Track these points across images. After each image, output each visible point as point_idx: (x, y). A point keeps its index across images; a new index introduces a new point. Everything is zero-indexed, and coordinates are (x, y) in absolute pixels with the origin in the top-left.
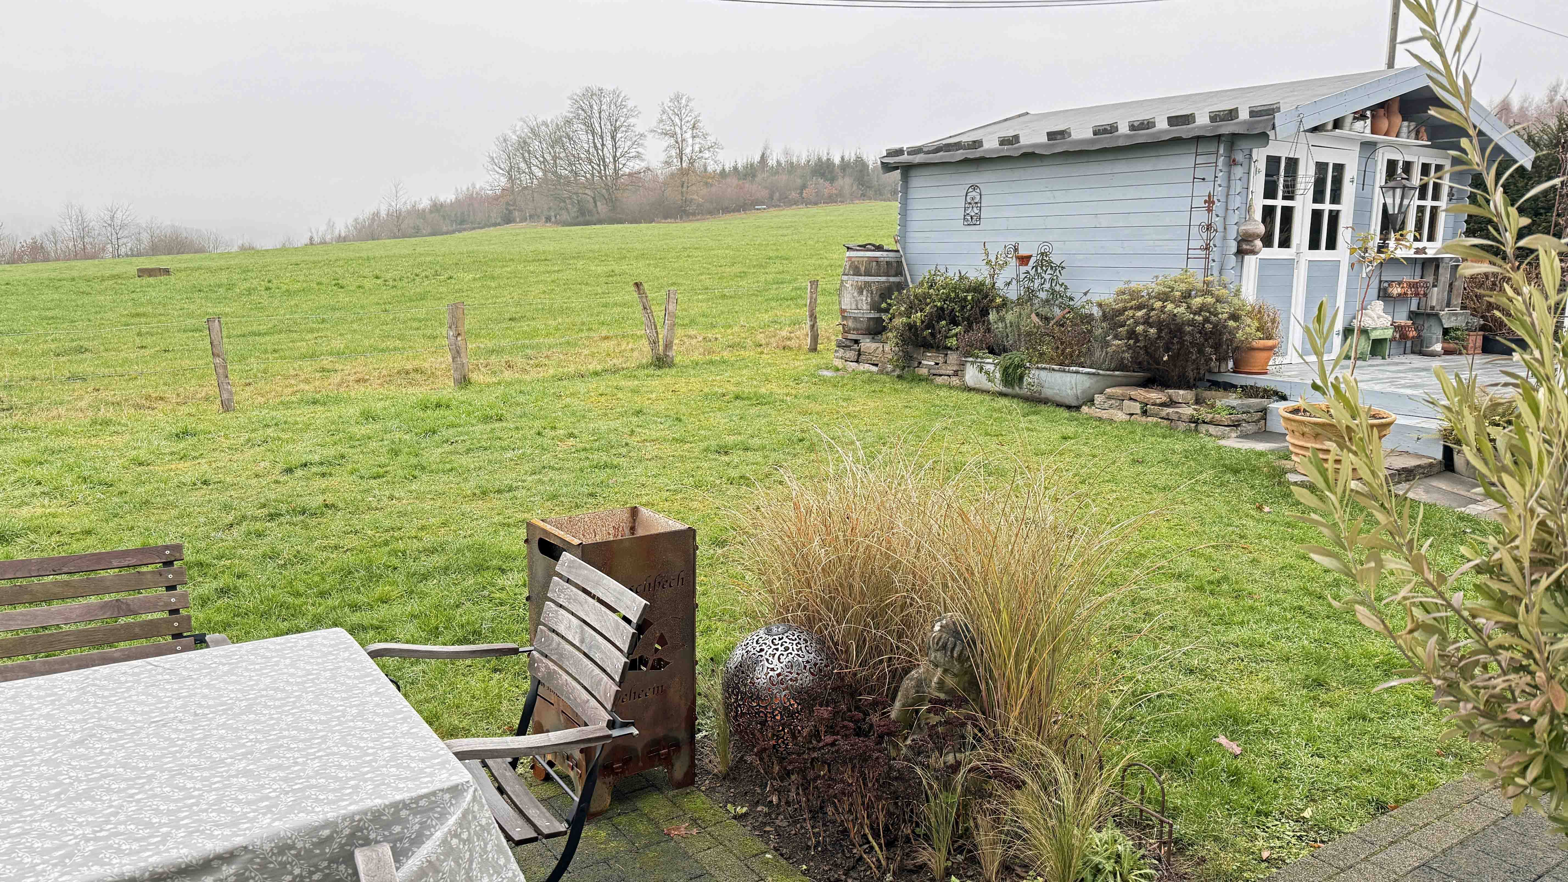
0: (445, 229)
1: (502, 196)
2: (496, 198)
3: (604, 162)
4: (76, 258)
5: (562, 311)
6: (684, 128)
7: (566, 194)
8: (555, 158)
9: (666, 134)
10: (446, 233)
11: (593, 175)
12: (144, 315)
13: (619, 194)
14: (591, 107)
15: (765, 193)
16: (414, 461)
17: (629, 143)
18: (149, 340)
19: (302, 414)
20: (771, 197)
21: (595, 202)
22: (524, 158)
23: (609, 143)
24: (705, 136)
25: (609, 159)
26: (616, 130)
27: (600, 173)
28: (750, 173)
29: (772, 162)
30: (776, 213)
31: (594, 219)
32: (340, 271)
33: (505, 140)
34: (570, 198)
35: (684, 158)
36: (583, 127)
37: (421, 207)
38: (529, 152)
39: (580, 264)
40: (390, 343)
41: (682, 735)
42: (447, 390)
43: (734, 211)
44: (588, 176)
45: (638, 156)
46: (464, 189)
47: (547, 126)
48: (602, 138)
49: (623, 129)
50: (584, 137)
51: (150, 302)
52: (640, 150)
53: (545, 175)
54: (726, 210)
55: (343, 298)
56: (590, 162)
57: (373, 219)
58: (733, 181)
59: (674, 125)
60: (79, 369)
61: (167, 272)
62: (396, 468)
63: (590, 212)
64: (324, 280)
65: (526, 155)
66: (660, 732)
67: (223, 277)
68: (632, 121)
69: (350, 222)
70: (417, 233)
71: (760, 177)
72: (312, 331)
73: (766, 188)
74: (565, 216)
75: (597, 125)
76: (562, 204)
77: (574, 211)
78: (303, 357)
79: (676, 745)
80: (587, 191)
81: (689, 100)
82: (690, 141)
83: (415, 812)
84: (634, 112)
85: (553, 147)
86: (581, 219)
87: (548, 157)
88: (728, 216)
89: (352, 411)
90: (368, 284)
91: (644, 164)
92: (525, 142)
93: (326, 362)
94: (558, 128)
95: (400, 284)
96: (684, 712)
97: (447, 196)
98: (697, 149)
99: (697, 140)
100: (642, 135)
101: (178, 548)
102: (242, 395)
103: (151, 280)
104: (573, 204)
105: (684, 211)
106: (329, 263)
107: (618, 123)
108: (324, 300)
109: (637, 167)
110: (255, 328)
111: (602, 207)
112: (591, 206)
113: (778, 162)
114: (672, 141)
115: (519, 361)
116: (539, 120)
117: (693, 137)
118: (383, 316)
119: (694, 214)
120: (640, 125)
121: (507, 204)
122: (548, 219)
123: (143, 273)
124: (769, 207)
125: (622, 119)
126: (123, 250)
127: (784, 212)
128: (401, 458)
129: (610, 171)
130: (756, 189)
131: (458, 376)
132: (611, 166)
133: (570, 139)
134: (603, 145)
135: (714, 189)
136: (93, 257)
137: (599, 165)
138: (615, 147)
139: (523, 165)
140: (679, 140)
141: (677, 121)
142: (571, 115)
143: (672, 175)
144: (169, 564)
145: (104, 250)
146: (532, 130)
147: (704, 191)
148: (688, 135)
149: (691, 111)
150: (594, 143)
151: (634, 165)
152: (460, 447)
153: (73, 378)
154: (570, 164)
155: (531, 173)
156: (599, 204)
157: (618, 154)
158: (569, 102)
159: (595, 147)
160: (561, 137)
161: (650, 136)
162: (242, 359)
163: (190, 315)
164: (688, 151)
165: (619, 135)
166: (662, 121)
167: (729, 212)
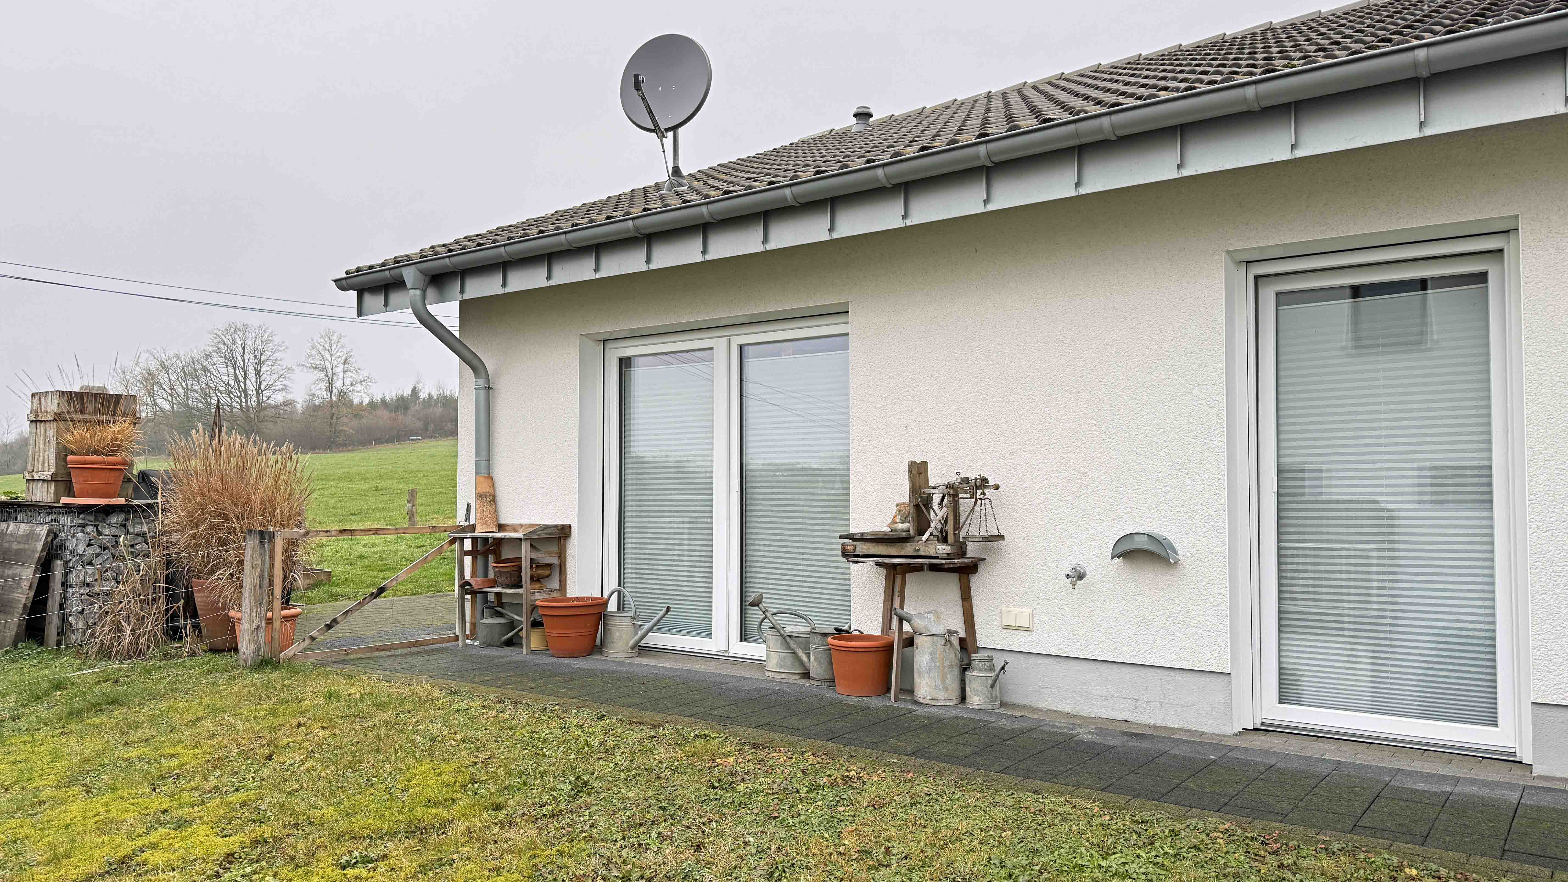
3: (246, 394)
6: (335, 363)
8: (186, 390)
9: (315, 368)
11: (233, 406)
13: (262, 424)
14: (234, 341)
15: (419, 425)
17: (275, 376)
20: (426, 429)
22: (149, 390)
23: (252, 376)
24: (357, 370)
25: (252, 391)
26: (260, 363)
27: (241, 404)
28: (402, 405)
29: (423, 395)
30: (432, 444)
33: (127, 373)
35: (334, 391)
36: (224, 360)
38: (156, 385)
43: (387, 442)
44: (228, 407)
45: (285, 389)
47: (180, 360)
48: (244, 371)
49: (269, 363)
50: (223, 370)
52: (285, 382)
53: (173, 406)
54: (379, 441)
56: (230, 394)
58: (384, 414)
59: (324, 360)
65: (153, 387)
68: (278, 355)
71: (413, 408)
73: (419, 419)
75: (240, 359)
81: (340, 337)
82: (341, 375)
84: (281, 347)
85: (185, 380)
87: (179, 390)
88: (381, 447)
91: (291, 397)
94: (193, 360)
98: (348, 382)
99: (349, 374)
100: (289, 369)
105: (334, 442)
107: (263, 358)
109: (282, 400)
113: (429, 395)
114: (322, 375)
116: (170, 353)
117: (345, 371)
119: (344, 445)
120: (287, 359)
124: (423, 438)
125: (268, 354)
127: (440, 443)
129: (253, 402)
130: (408, 420)
132: (254, 398)
133: (207, 371)
134: (245, 378)
135: (364, 421)
137: (240, 398)
138: (259, 380)
139: (147, 398)
140: (330, 374)
141: (327, 356)
142: (210, 349)
143: (321, 406)
146: (162, 364)
147: (355, 422)
148: (339, 369)
149: (342, 347)
150: (235, 376)
151: (279, 398)
154: (205, 396)
155: (157, 405)
157: (262, 387)
158: (210, 336)
159: (237, 379)
160: (195, 370)
161: (298, 370)
164: (338, 384)
165: (264, 369)
166: (310, 356)
167: (382, 443)
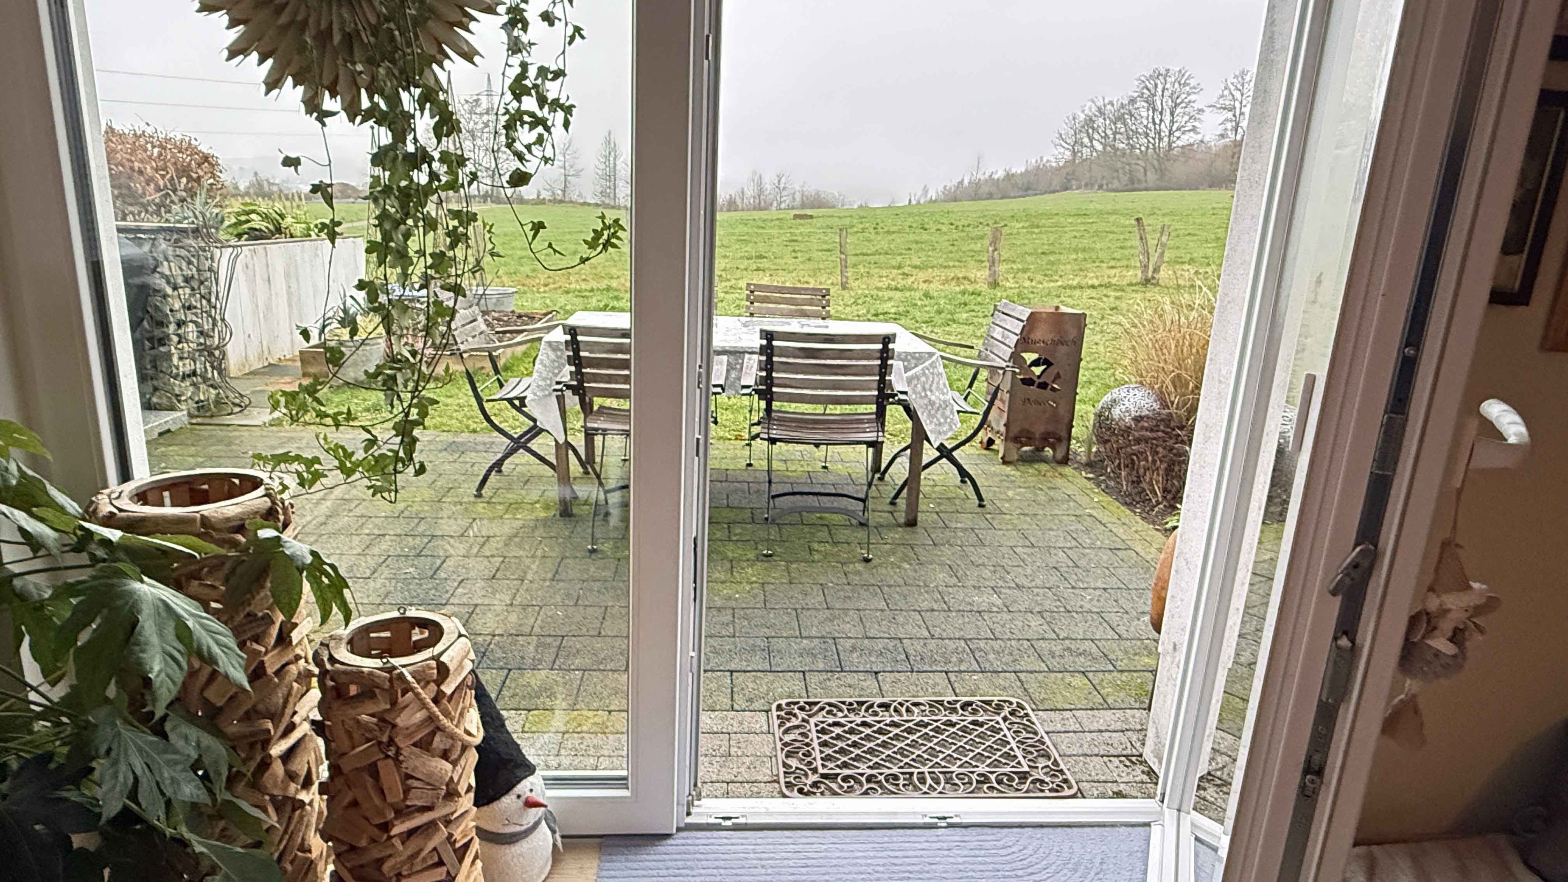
0: (1012, 195)
1: (1064, 167)
2: (1059, 169)
3: (1160, 135)
4: (754, 209)
5: (1084, 250)
6: (1244, 103)
7: (1119, 165)
8: (1115, 133)
9: (1224, 109)
10: (1015, 197)
11: (1148, 147)
12: (796, 241)
13: (1168, 164)
14: (1156, 86)
16: (949, 316)
17: (1186, 118)
18: (799, 255)
19: (887, 294)
21: (1145, 171)
22: (1088, 133)
23: (1167, 118)
25: (1165, 132)
26: (1176, 106)
27: (1154, 145)
31: (1143, 185)
32: (926, 220)
33: (1074, 119)
34: (1123, 168)
35: (1240, 130)
36: (1146, 105)
37: (996, 177)
38: (1093, 129)
39: (1112, 218)
40: (951, 264)
41: (1064, 434)
42: (983, 287)
44: (1143, 148)
45: (1194, 130)
46: (1034, 161)
47: (1113, 105)
48: (1161, 113)
49: (1183, 105)
50: (1144, 114)
51: (801, 233)
52: (1196, 124)
53: (1104, 148)
55: (925, 237)
56: (1147, 135)
57: (958, 187)
59: (1234, 99)
60: (761, 266)
61: (811, 217)
62: (938, 319)
63: (1139, 181)
64: (914, 225)
65: (1090, 131)
66: (1051, 428)
67: (847, 221)
68: (1192, 97)
69: (941, 188)
70: (990, 196)
72: (901, 254)
74: (1116, 184)
75: (1159, 102)
76: (1115, 174)
77: (1125, 179)
78: (894, 268)
79: (1059, 440)
80: (1139, 162)
83: (913, 358)
84: (1197, 89)
85: (1115, 124)
86: (1130, 187)
87: (1109, 132)
89: (918, 295)
90: (944, 229)
91: (1199, 137)
92: (1091, 120)
93: (907, 270)
94: (1123, 106)
95: (967, 229)
96: (1066, 420)
97: (1019, 169)
100: (1201, 111)
101: (828, 290)
102: (853, 284)
103: (802, 221)
104: (1125, 173)
106: (920, 214)
107: (1179, 101)
108: (912, 237)
109: (1192, 141)
110: (865, 251)
111: (1151, 176)
112: (1141, 176)
114: (1230, 115)
115: (1039, 277)
116: (1107, 100)
118: (951, 248)
120: (1200, 101)
121: (1068, 174)
122: (1101, 187)
123: (796, 217)
125: (1183, 96)
126: (783, 206)
128: (943, 315)
129: (1164, 144)
131: (991, 280)
132: (1166, 139)
133: (1131, 115)
134: (1161, 120)
136: (765, 209)
137: (1154, 139)
138: (1172, 122)
139: (1086, 140)
140: (1237, 114)
141: (1238, 95)
142: (1136, 95)
143: (1226, 146)
144: (824, 296)
145: (771, 205)
146: (1099, 109)
148: (1247, 109)
150: (1153, 119)
151: (1189, 138)
152: (980, 314)
153: (758, 269)
154: (1128, 138)
155: (1092, 146)
156: (1149, 173)
157: (1174, 128)
158: (1137, 83)
159: (1154, 123)
160: (1123, 114)
161: (1208, 110)
162: (855, 266)
163: (825, 242)
165: (1178, 111)
166: (1222, 96)
